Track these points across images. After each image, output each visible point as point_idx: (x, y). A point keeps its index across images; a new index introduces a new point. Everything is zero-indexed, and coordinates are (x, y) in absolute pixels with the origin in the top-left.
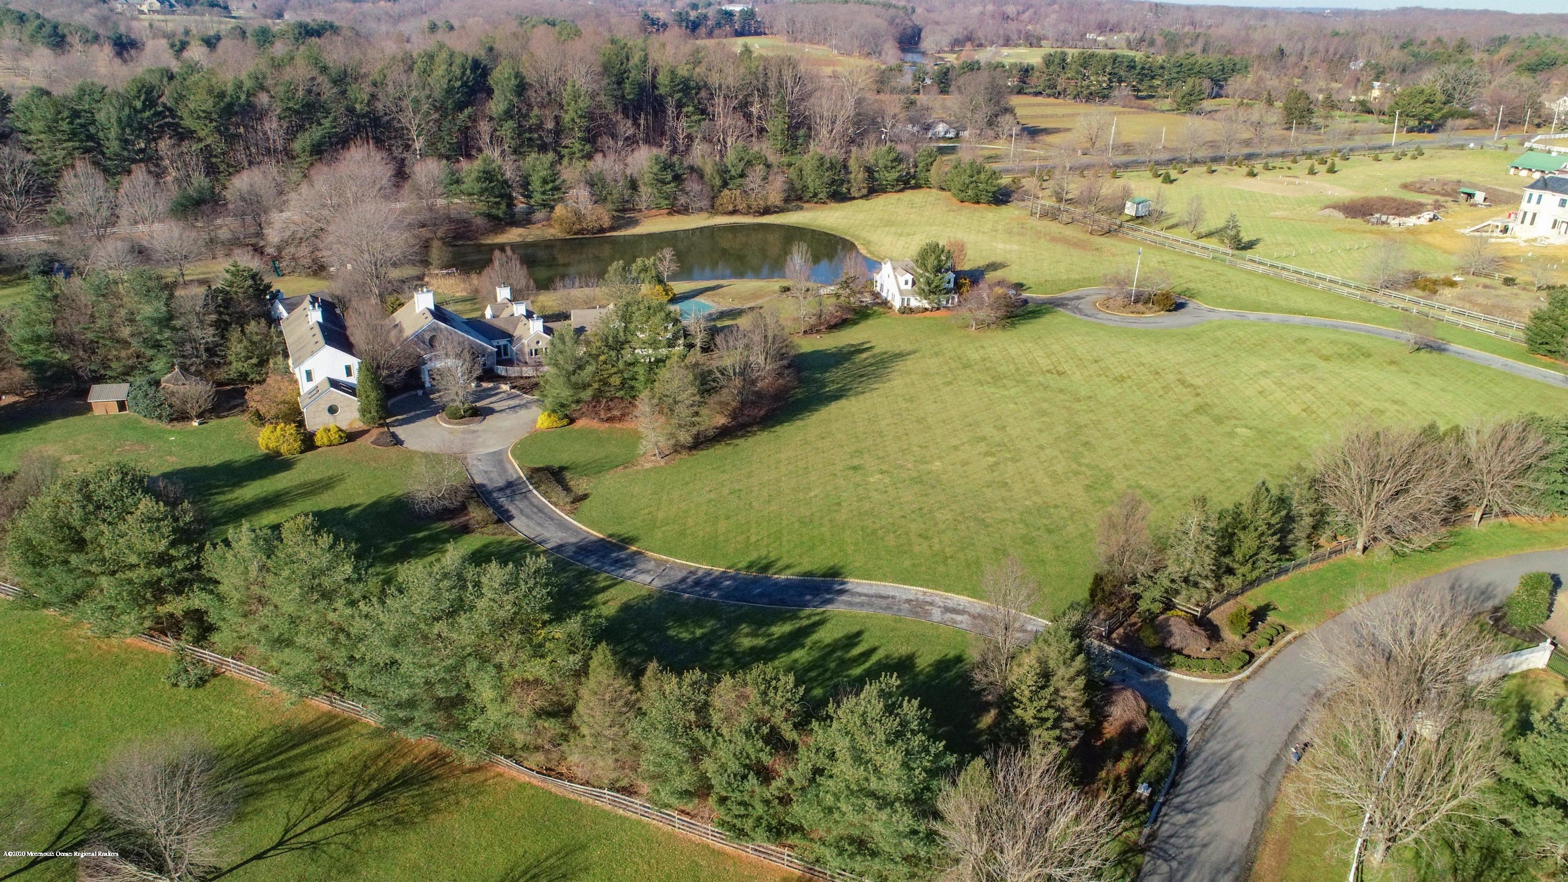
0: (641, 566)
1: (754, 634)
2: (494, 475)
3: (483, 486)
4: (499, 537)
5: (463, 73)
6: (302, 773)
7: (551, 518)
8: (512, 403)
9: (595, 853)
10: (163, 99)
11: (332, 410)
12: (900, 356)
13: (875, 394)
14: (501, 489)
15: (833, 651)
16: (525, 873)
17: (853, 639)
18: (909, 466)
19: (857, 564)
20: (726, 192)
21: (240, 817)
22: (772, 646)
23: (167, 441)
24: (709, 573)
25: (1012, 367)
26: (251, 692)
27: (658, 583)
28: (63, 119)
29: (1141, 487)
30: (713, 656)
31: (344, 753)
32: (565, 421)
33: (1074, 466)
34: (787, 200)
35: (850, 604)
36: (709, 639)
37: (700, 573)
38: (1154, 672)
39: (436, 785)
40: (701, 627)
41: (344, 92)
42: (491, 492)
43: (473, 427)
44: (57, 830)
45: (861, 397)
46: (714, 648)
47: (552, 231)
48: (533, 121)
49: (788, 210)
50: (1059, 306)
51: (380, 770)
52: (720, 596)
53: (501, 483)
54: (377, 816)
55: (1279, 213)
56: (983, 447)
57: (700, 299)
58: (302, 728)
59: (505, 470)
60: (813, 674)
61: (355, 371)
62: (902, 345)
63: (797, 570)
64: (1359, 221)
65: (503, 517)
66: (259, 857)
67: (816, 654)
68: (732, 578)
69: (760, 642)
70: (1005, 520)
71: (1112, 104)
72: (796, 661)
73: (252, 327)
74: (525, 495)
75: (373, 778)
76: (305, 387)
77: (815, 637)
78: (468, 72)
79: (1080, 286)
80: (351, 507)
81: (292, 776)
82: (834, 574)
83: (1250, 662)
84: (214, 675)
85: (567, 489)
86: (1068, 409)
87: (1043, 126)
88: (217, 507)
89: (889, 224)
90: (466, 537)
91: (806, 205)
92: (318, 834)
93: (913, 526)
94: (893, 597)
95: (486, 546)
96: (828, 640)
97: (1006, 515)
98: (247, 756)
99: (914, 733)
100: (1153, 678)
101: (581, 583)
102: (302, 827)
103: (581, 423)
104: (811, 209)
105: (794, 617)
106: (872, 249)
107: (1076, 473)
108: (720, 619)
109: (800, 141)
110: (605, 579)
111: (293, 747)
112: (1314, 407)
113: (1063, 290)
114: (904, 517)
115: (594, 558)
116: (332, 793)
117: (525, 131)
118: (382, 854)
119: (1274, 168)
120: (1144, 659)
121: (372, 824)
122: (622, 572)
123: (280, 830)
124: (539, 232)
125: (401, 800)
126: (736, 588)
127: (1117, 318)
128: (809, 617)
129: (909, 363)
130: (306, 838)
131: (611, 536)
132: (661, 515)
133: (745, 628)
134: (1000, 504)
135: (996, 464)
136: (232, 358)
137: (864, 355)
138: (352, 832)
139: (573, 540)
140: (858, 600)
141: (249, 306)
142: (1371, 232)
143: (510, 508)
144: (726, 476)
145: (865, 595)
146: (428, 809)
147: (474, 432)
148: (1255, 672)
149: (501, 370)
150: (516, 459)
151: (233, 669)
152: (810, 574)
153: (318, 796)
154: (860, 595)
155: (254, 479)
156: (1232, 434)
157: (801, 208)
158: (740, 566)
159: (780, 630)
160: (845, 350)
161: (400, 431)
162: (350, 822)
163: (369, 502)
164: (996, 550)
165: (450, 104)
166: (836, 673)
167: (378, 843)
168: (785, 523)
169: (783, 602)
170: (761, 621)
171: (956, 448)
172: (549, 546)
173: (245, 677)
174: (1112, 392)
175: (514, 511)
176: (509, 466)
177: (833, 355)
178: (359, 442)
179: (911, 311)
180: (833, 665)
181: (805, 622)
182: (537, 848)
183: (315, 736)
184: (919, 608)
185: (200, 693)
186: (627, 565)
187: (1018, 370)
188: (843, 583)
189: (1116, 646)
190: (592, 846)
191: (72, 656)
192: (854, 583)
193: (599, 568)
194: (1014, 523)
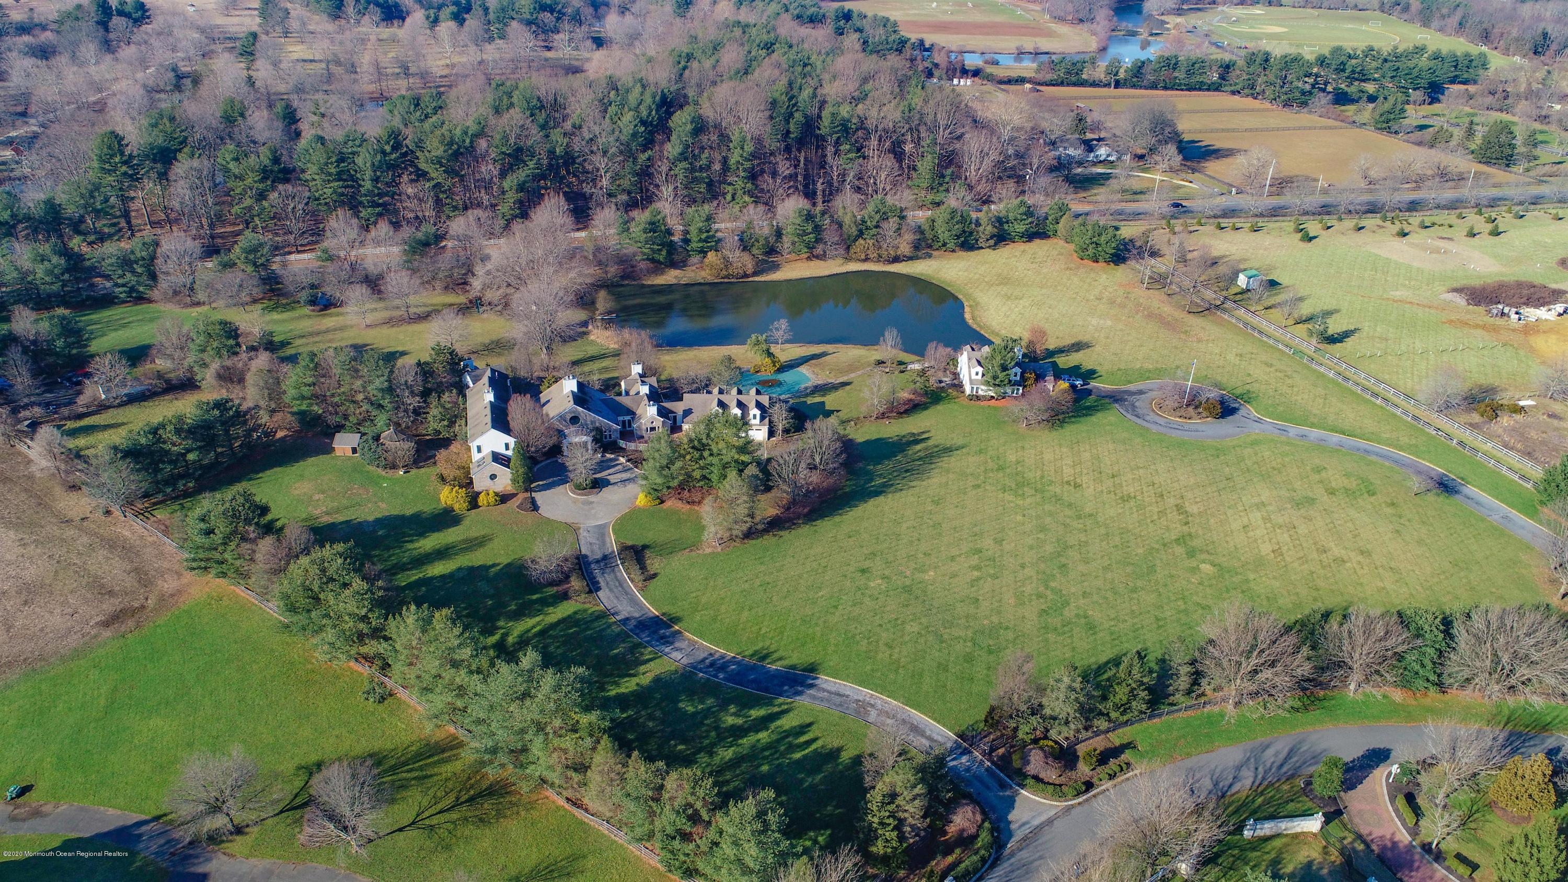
0: (677, 644)
1: (735, 714)
2: (596, 547)
3: (586, 556)
4: (587, 606)
5: (650, 114)
6: (431, 776)
7: (627, 593)
8: (625, 476)
9: (590, 862)
10: (407, 141)
11: (493, 477)
12: (948, 450)
13: (911, 491)
14: (598, 562)
15: (787, 737)
16: (547, 868)
17: (804, 728)
18: (908, 573)
19: (831, 664)
20: (861, 241)
21: (393, 801)
22: (746, 726)
23: (381, 487)
24: (723, 657)
25: (1039, 473)
26: (410, 711)
27: (685, 661)
28: (332, 163)
29: (1086, 617)
30: (704, 729)
31: (457, 766)
32: (658, 501)
33: (1041, 589)
34: (916, 247)
35: (814, 698)
36: (707, 713)
37: (717, 656)
38: (1011, 787)
39: (508, 799)
40: (703, 703)
41: (547, 136)
42: (590, 564)
43: (592, 498)
44: (295, 792)
45: (898, 495)
46: (707, 722)
47: (703, 274)
48: (703, 162)
49: (917, 258)
50: (1116, 401)
51: (477, 782)
52: (725, 679)
53: (599, 556)
54: (469, 814)
55: (1398, 294)
56: (975, 560)
57: (804, 370)
58: (437, 743)
59: (604, 543)
60: (767, 753)
61: (512, 446)
62: (957, 439)
63: (785, 662)
64: (1481, 309)
65: (593, 587)
66: (400, 830)
67: (774, 737)
68: (738, 663)
69: (740, 721)
70: (960, 637)
71: (1310, 112)
72: (758, 741)
73: (446, 397)
74: (613, 568)
75: (472, 787)
76: (476, 457)
77: (779, 723)
78: (654, 113)
79: (1148, 378)
80: (494, 565)
81: (426, 777)
82: (812, 669)
83: (1087, 791)
84: (391, 695)
85: (643, 568)
86: (1065, 525)
87: (1218, 145)
88: (407, 554)
89: (1004, 280)
90: (565, 603)
91: (935, 253)
92: (434, 821)
93: (884, 635)
94: (847, 696)
95: (576, 613)
96: (787, 727)
97: (962, 633)
98: (403, 759)
99: (773, 831)
100: (1008, 793)
101: (633, 653)
102: (427, 814)
103: (669, 504)
104: (939, 257)
105: (770, 703)
106: (977, 313)
107: (1039, 596)
108: (717, 698)
109: (947, 179)
110: (650, 653)
111: (429, 757)
112: (1285, 549)
113: (1130, 382)
114: (881, 625)
115: (647, 633)
116: (447, 794)
117: (696, 171)
118: (467, 840)
119: (1434, 224)
120: (1009, 777)
121: (466, 819)
122: (663, 647)
123: (414, 814)
124: (692, 275)
125: (486, 806)
126: (738, 673)
127: (1162, 421)
128: (780, 705)
129: (953, 459)
130: (427, 822)
131: (663, 614)
132: (704, 600)
133: (732, 709)
134: (963, 621)
135: (978, 579)
136: (430, 418)
137: (918, 447)
138: (454, 822)
139: (637, 615)
140: (821, 694)
141: (446, 378)
142: (1484, 327)
143: (601, 580)
144: (763, 568)
145: (828, 692)
146: (500, 815)
147: (592, 503)
148: (1087, 800)
149: (622, 443)
150: (615, 533)
151: (402, 694)
152: (793, 667)
153: (439, 794)
154: (824, 690)
155: (434, 531)
156: (1195, 570)
157: (930, 256)
158: (747, 653)
159: (756, 713)
160: (904, 440)
161: (538, 496)
162: (454, 816)
163: (506, 562)
164: (940, 664)
165: (634, 146)
166: (783, 755)
167: (467, 832)
168: (791, 618)
169: (766, 690)
170: (746, 703)
171: (953, 559)
172: (618, 618)
173: (408, 700)
174: (1112, 512)
175: (602, 584)
176: (608, 540)
177: (894, 444)
178: (509, 504)
179: (978, 398)
180: (782, 748)
181: (776, 709)
182: (557, 852)
183: (443, 751)
184: (862, 707)
185: (381, 708)
186: (668, 642)
187: (1042, 477)
188: (817, 678)
189: (993, 763)
190: (590, 857)
191: (310, 666)
192: (826, 681)
193: (648, 642)
194: (965, 641)
